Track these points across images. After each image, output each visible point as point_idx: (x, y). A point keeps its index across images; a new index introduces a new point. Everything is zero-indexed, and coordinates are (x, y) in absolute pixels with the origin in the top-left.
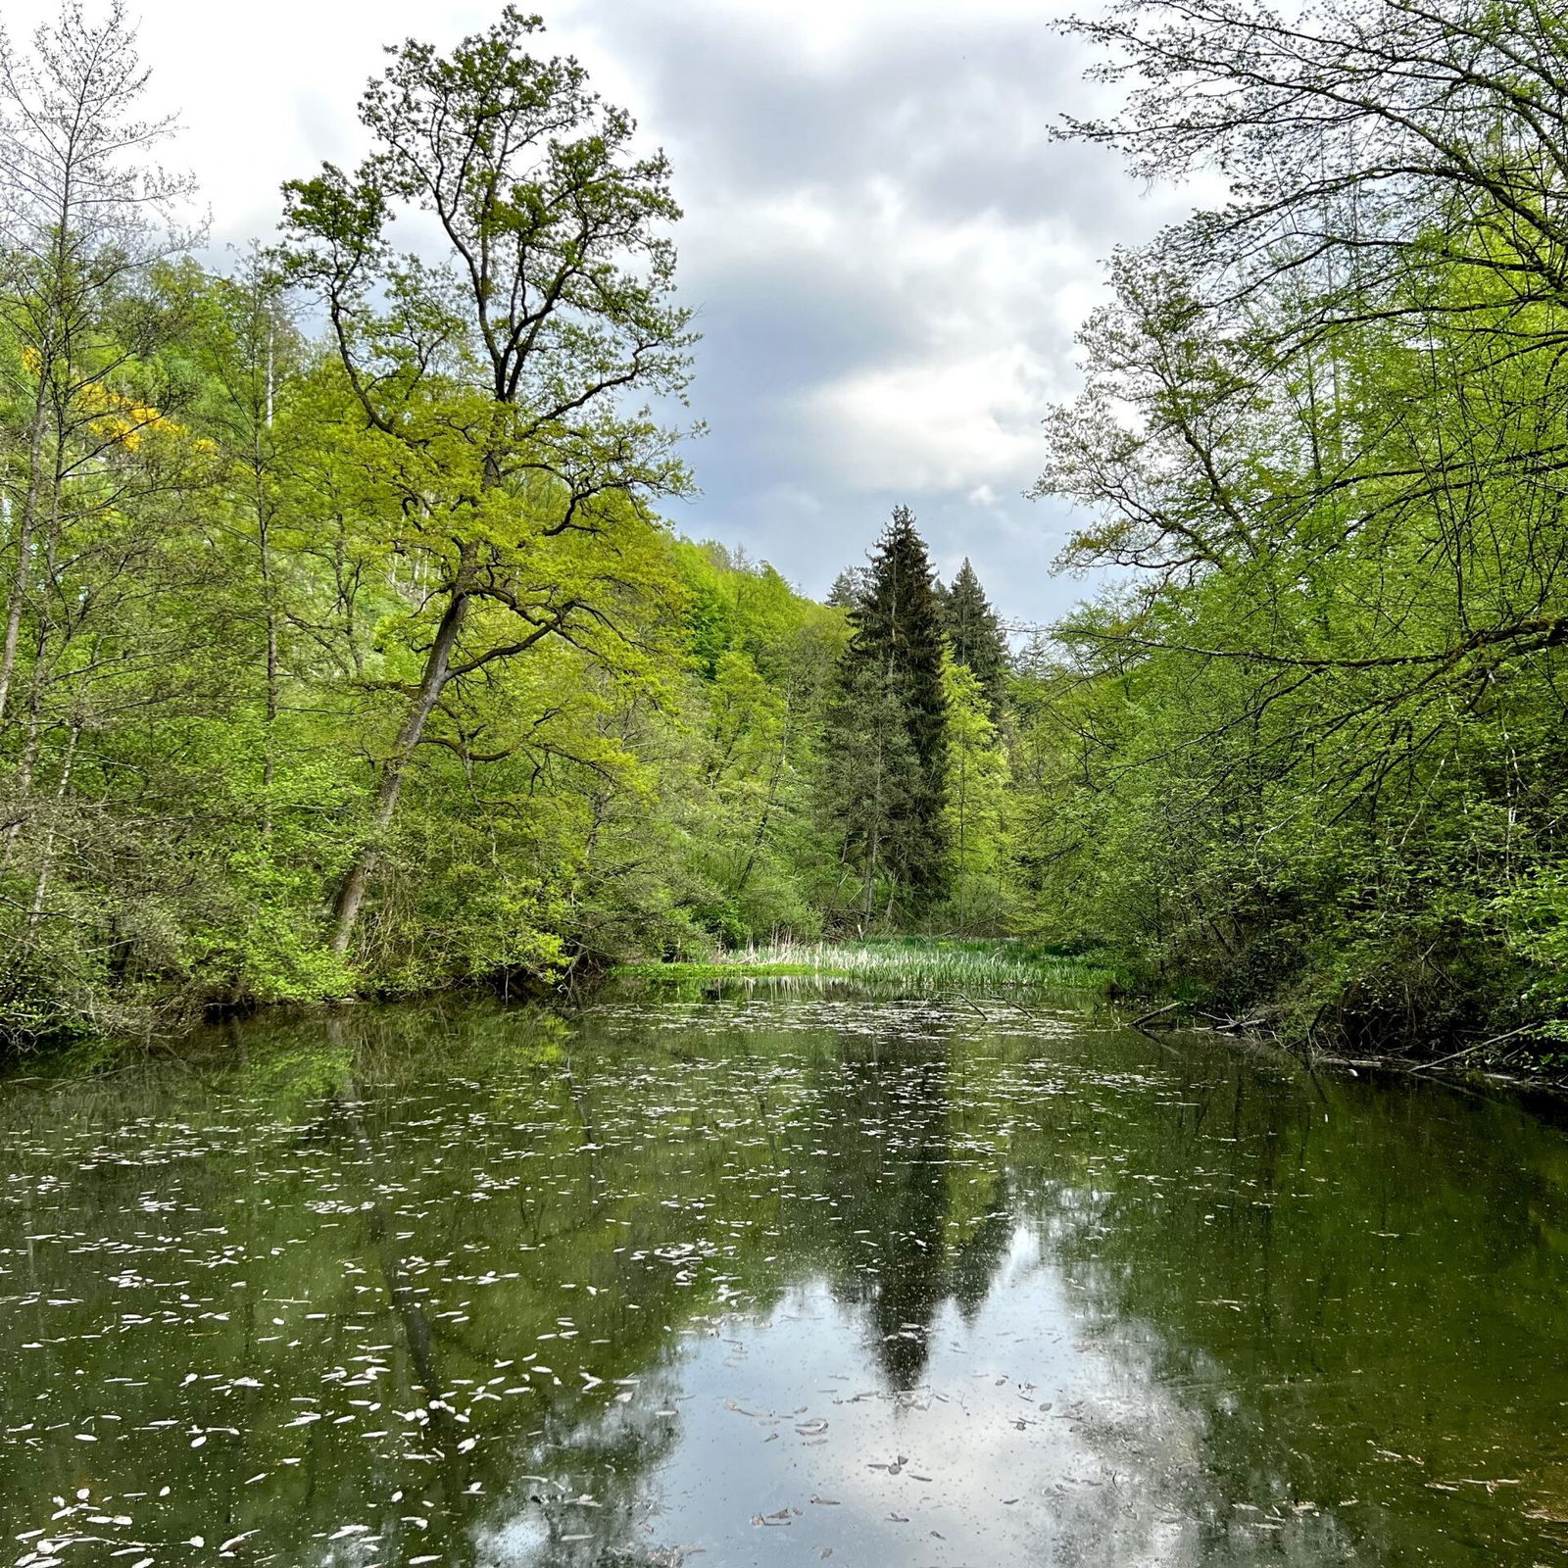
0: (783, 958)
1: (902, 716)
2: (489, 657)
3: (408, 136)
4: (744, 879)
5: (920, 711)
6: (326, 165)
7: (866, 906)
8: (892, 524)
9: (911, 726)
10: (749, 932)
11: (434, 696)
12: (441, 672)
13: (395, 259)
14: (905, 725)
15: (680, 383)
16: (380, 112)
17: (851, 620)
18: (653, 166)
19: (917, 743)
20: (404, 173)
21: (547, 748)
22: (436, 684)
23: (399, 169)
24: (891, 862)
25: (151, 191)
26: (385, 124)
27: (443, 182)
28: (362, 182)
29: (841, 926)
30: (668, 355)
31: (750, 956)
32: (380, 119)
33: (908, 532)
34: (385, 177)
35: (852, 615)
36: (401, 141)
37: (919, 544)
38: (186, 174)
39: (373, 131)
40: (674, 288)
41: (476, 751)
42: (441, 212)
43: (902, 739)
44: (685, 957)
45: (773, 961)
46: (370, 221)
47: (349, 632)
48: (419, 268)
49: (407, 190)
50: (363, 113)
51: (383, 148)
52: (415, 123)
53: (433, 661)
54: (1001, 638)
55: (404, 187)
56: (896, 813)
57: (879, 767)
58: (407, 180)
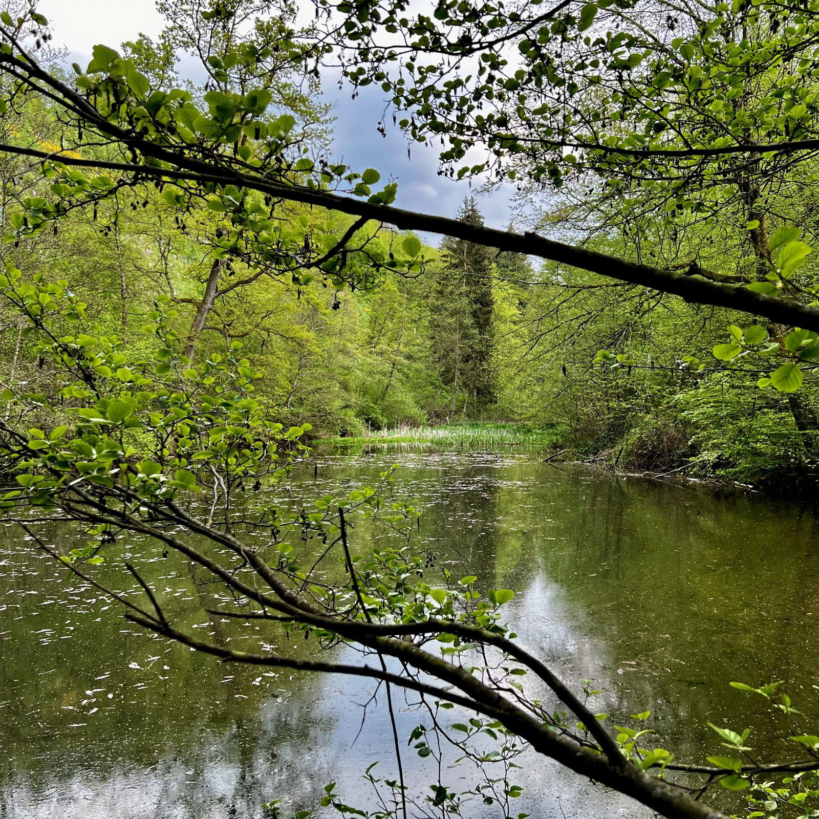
0: (402, 434)
1: (468, 309)
2: (237, 285)
3: (182, 18)
4: (384, 395)
5: (479, 306)
6: (140, 35)
7: (453, 407)
8: (463, 206)
9: (474, 314)
10: (385, 421)
11: (209, 305)
12: (213, 293)
13: (180, 82)
14: (471, 313)
15: (327, 142)
16: (167, 6)
17: (444, 259)
18: (310, 30)
19: (478, 323)
20: (183, 36)
21: (268, 330)
22: (210, 300)
23: (181, 34)
24: (465, 385)
25: (45, 57)
26: (170, 12)
27: (201, 42)
28: (163, 41)
29: (437, 417)
30: (320, 128)
31: (384, 433)
32: (167, 10)
33: (473, 211)
34: (174, 38)
35: (444, 256)
36: (178, 21)
37: (479, 217)
38: (63, 47)
39: (164, 16)
40: (322, 93)
41: (232, 333)
42: (201, 57)
43: (468, 321)
44: (352, 435)
45: (396, 436)
46: (168, 62)
47: (166, 274)
48: (192, 87)
49: (186, 45)
50: (158, 7)
51: (170, 24)
52: (185, 11)
53: (208, 287)
54: (530, 265)
55: (184, 43)
56: (466, 359)
57: (457, 336)
58: (185, 39)
